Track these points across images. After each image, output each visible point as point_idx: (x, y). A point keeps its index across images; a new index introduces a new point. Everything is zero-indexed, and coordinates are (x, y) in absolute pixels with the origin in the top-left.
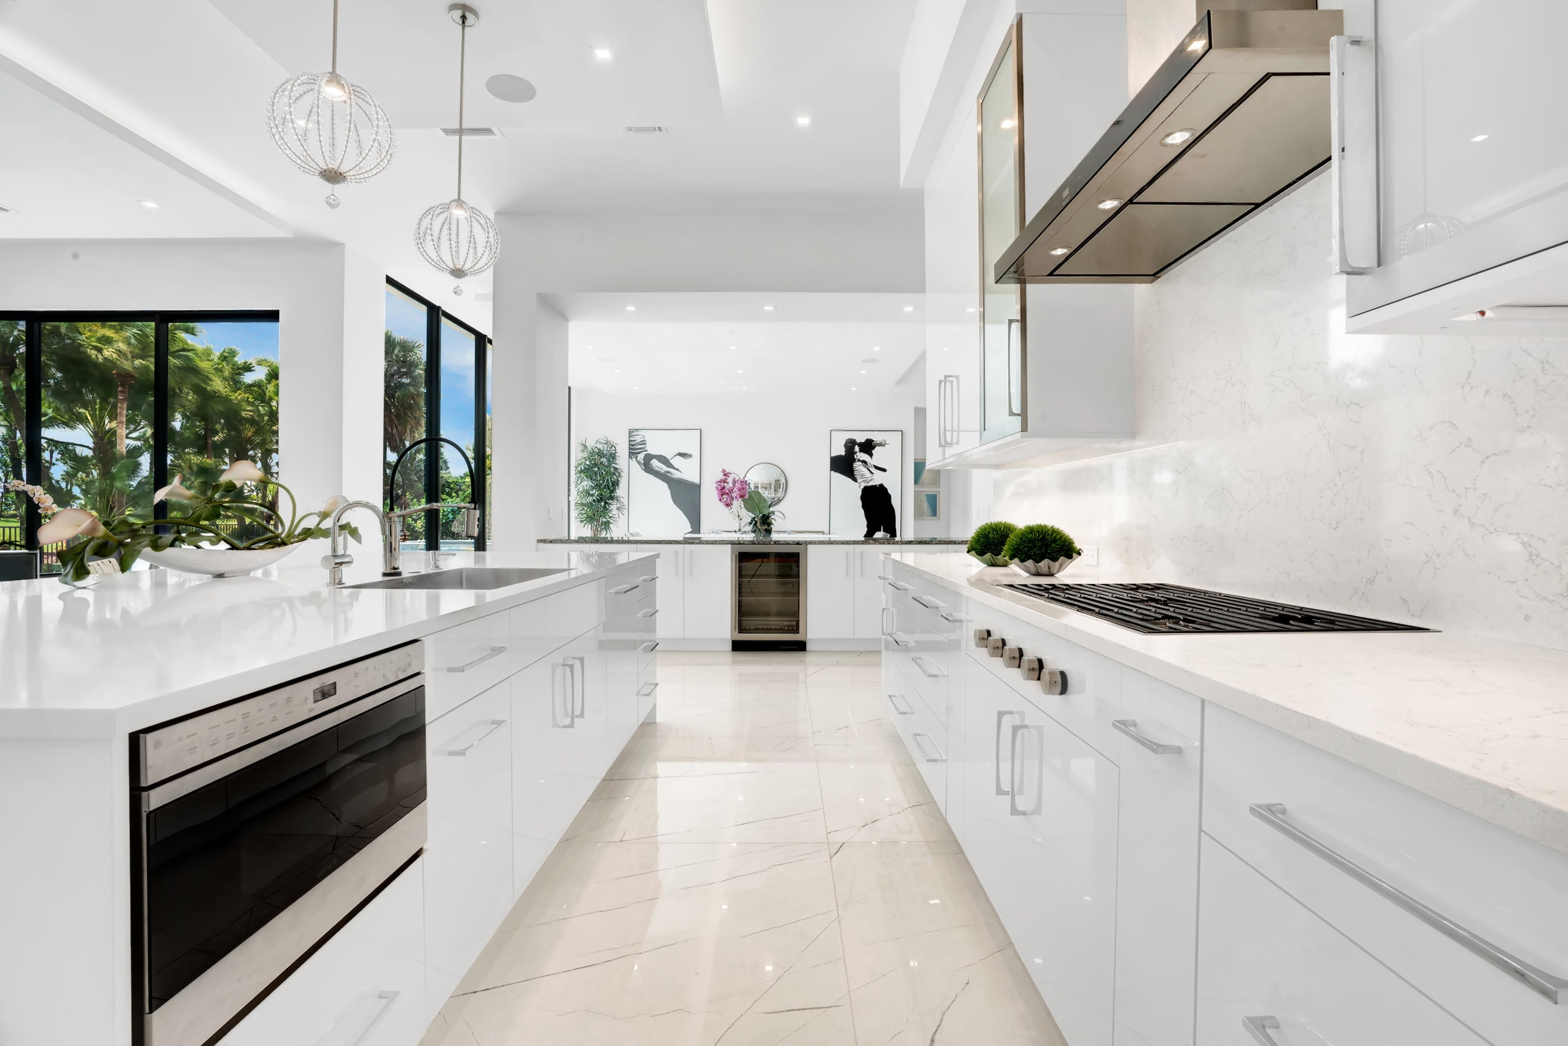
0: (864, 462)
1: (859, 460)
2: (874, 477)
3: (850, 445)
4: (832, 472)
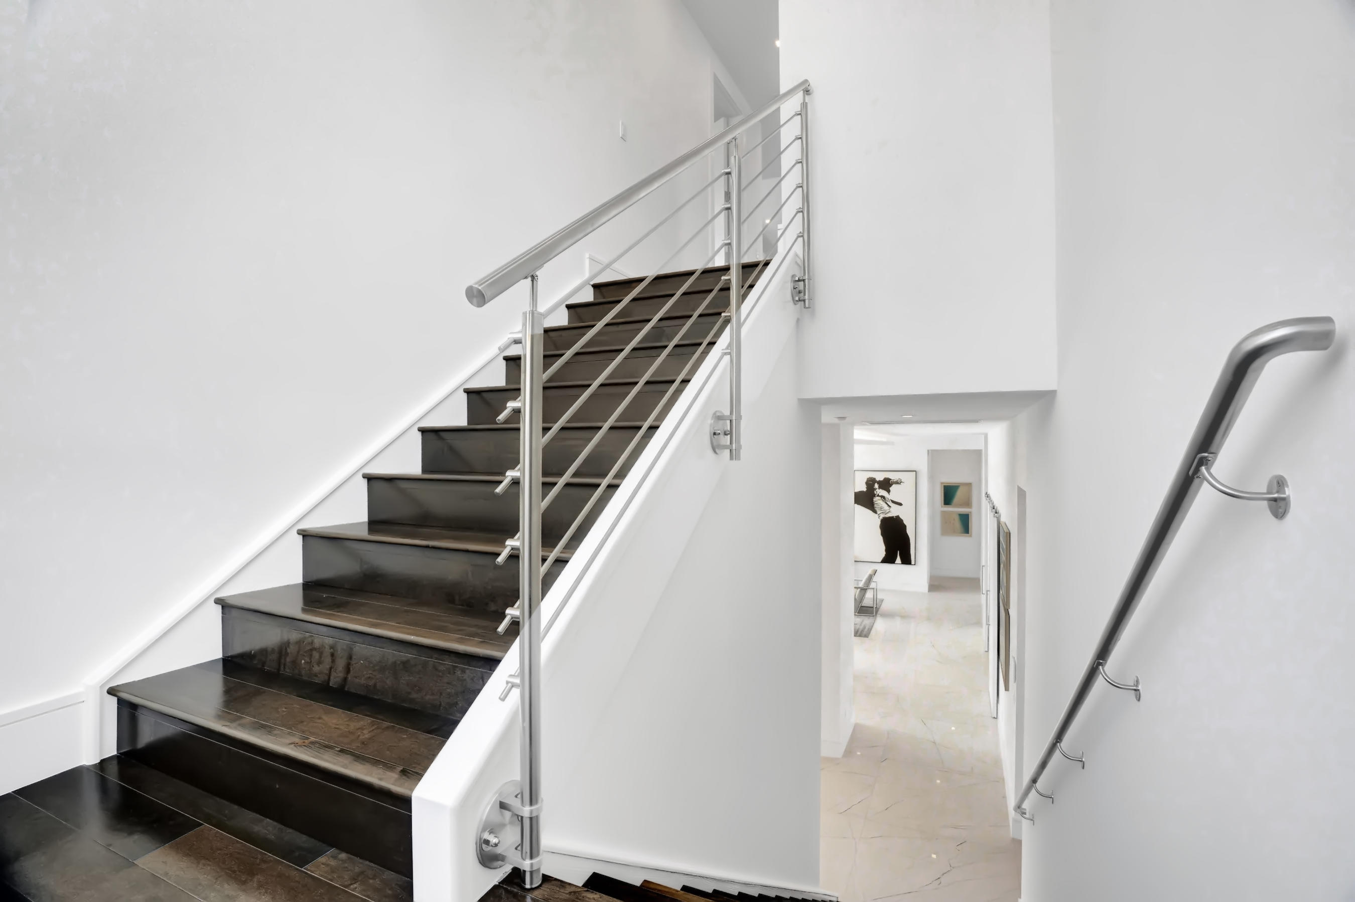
0: (883, 497)
1: (878, 496)
2: (891, 509)
3: (871, 482)
4: (856, 505)
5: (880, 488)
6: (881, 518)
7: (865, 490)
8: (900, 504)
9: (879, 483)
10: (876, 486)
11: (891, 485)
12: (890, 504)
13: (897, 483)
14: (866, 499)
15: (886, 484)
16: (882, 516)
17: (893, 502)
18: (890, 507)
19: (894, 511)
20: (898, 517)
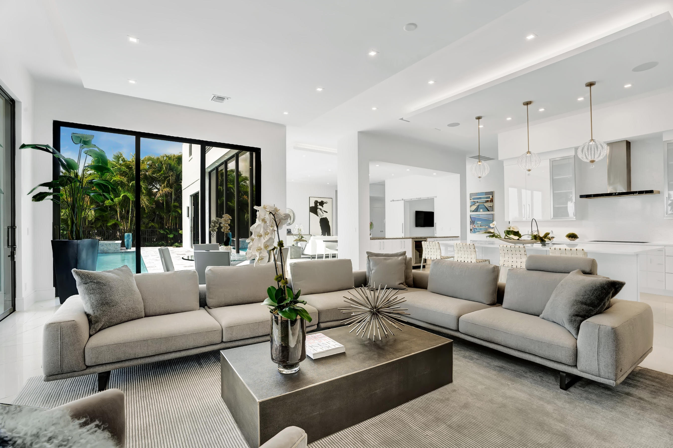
0: (320, 209)
1: (319, 208)
2: (324, 214)
3: (316, 202)
4: (310, 212)
5: (319, 205)
6: (320, 218)
7: (314, 206)
8: (327, 212)
9: (319, 203)
10: (318, 204)
11: (323, 204)
12: (323, 212)
13: (326, 203)
14: (314, 210)
15: (322, 203)
16: (320, 217)
17: (324, 211)
18: (323, 213)
19: (325, 215)
20: (326, 218)
